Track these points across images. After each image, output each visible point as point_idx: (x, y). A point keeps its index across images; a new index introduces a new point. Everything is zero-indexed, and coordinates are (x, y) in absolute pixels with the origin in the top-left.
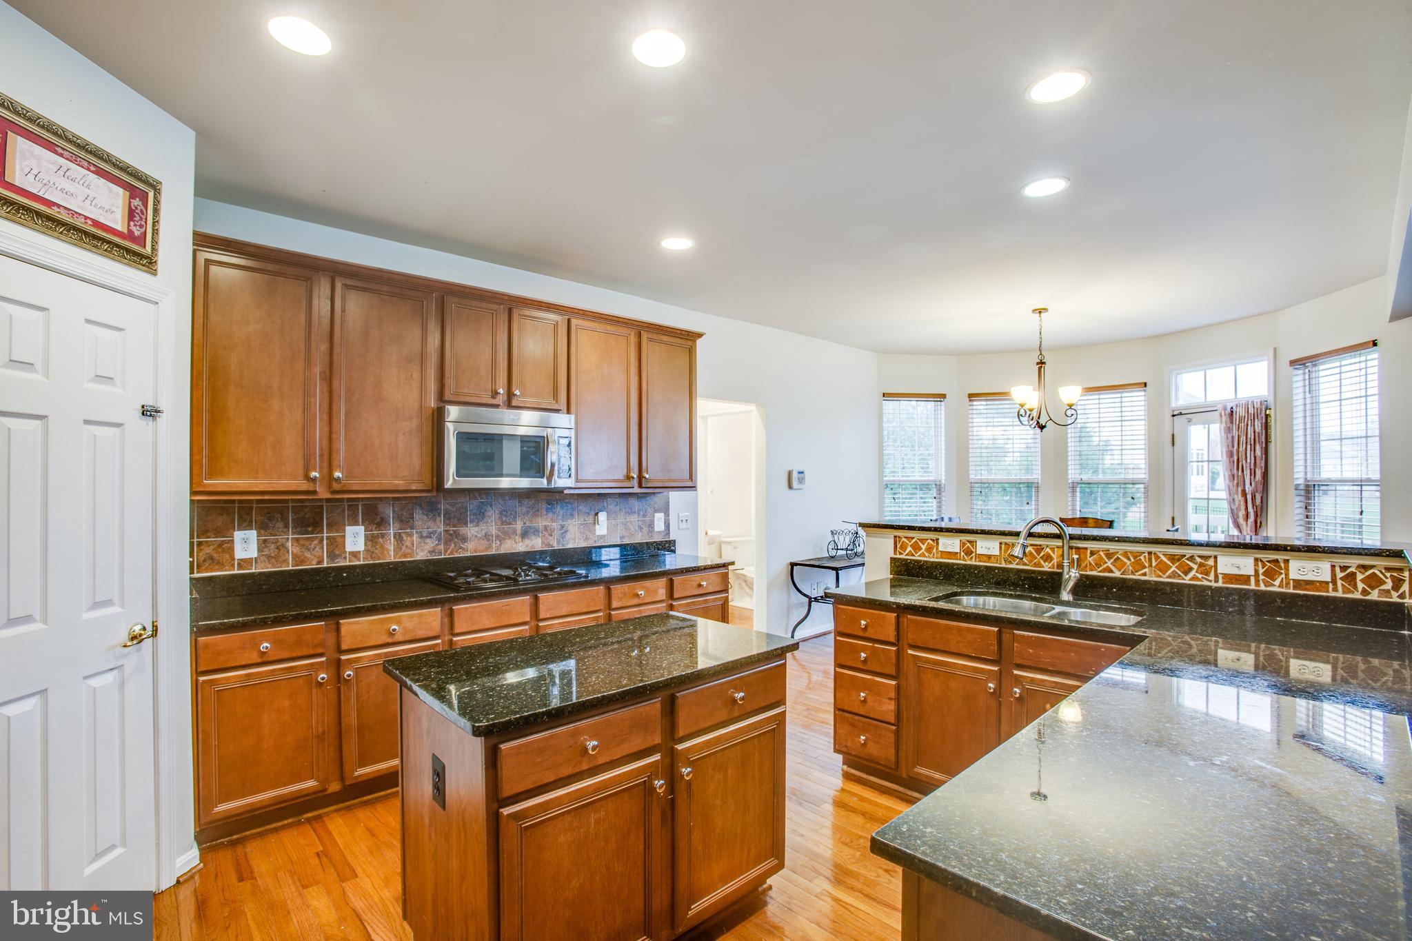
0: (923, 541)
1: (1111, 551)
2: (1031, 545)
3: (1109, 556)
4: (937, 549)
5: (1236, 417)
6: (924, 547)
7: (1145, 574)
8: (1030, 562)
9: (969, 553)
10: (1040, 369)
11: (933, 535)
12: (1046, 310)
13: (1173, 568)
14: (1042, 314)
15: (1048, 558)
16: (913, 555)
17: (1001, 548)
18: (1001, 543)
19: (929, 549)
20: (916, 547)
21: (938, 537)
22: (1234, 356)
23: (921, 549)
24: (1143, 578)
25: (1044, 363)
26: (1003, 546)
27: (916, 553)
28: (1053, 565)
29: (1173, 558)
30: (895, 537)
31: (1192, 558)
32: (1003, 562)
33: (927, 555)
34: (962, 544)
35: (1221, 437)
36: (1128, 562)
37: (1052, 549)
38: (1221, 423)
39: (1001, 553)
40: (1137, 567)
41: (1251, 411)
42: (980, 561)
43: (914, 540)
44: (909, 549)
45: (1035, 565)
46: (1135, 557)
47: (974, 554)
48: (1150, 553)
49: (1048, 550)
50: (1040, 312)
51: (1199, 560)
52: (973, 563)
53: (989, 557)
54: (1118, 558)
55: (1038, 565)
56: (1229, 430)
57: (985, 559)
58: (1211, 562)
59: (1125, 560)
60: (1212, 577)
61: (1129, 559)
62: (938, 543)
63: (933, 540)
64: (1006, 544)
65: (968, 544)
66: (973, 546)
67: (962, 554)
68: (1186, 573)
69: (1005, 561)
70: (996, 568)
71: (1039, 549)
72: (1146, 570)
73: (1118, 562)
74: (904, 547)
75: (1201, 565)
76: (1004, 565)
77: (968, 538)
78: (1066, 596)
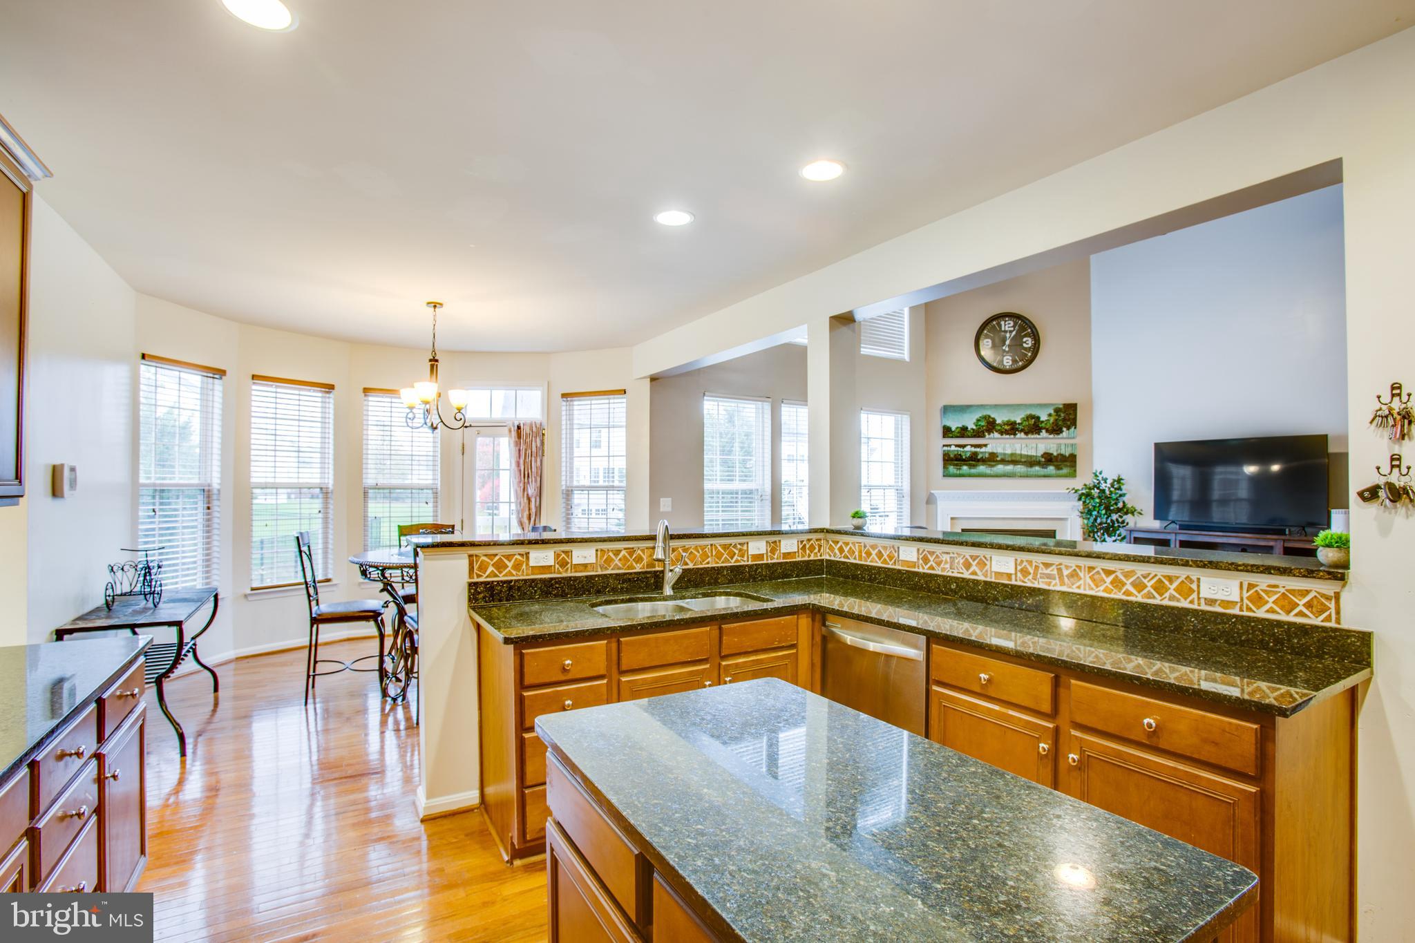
0: (509, 557)
1: (687, 547)
2: (625, 549)
3: (685, 550)
4: (527, 564)
5: (523, 433)
6: (510, 564)
7: (708, 563)
8: (624, 566)
9: (563, 564)
10: (432, 366)
11: (522, 550)
12: (441, 305)
13: (725, 555)
14: (437, 309)
15: (639, 560)
16: (497, 576)
17: (597, 554)
18: (597, 550)
19: (517, 566)
20: (500, 566)
21: (527, 551)
22: (516, 381)
23: (506, 566)
24: (709, 566)
25: (437, 361)
26: (599, 552)
27: (500, 572)
28: (644, 565)
29: (725, 547)
30: (470, 556)
31: (735, 546)
32: (599, 569)
33: (514, 573)
34: (557, 556)
35: (510, 450)
36: (698, 555)
37: (643, 551)
38: (510, 437)
39: (597, 560)
40: (704, 558)
41: (534, 429)
42: (576, 572)
43: (497, 558)
44: (491, 569)
45: (629, 568)
46: (702, 550)
47: (569, 565)
48: (711, 545)
49: (639, 552)
50: (435, 306)
51: (739, 546)
52: (569, 574)
53: (585, 566)
54: (691, 552)
55: (631, 567)
56: (518, 444)
57: (582, 568)
58: (745, 548)
59: (696, 553)
60: (745, 559)
61: (699, 552)
62: (528, 558)
63: (521, 555)
64: (602, 550)
65: (563, 555)
66: (568, 557)
67: (557, 566)
68: (732, 558)
69: (601, 568)
70: (596, 576)
71: (631, 551)
72: (709, 559)
73: (692, 556)
74: (483, 568)
75: (740, 550)
76: (600, 572)
77: (562, 549)
78: (668, 591)
